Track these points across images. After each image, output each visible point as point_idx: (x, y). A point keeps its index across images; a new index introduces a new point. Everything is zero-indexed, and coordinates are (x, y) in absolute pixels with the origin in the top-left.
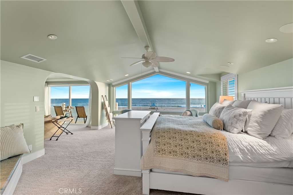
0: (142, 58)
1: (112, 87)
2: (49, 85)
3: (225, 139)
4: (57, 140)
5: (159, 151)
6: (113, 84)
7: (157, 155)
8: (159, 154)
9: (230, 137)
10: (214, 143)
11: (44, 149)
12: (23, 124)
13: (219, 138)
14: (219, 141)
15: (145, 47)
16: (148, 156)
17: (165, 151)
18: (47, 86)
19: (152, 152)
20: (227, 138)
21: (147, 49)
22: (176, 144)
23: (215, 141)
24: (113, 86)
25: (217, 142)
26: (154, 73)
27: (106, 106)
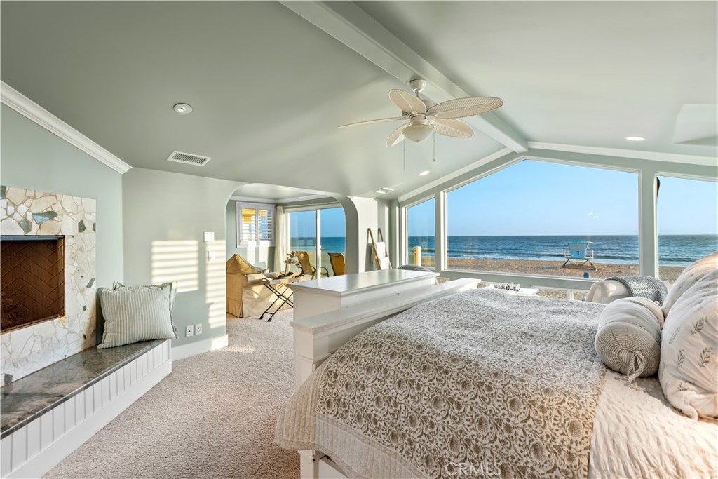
0: (401, 116)
1: (397, 208)
2: (286, 210)
3: (583, 430)
4: (269, 320)
5: (329, 403)
6: (401, 199)
7: (322, 413)
8: (328, 413)
9: (618, 428)
10: (520, 432)
11: (227, 336)
12: (171, 284)
13: (555, 413)
14: (547, 430)
15: (411, 81)
16: (295, 409)
17: (345, 406)
18: (284, 212)
19: (310, 400)
20: (597, 426)
21: (416, 86)
22: (378, 394)
23: (525, 421)
24: (400, 205)
25: (535, 433)
26: (513, 155)
27: (376, 254)
